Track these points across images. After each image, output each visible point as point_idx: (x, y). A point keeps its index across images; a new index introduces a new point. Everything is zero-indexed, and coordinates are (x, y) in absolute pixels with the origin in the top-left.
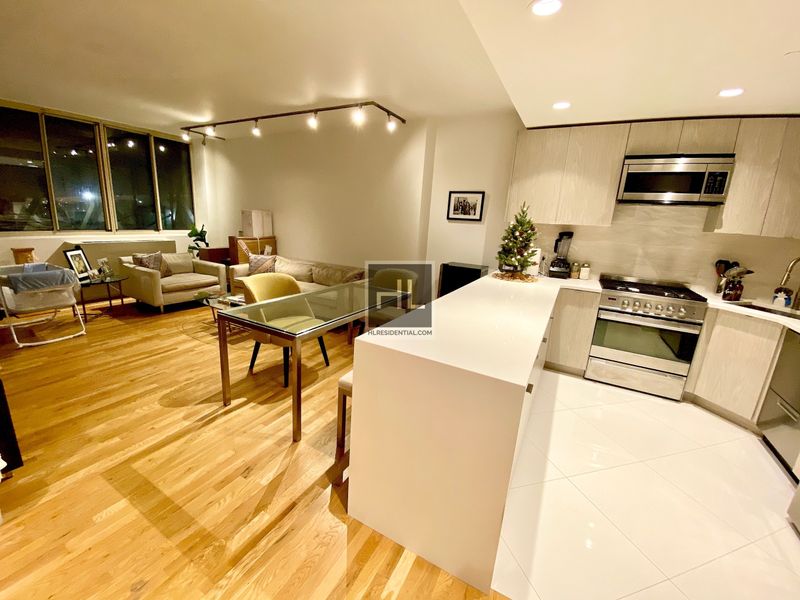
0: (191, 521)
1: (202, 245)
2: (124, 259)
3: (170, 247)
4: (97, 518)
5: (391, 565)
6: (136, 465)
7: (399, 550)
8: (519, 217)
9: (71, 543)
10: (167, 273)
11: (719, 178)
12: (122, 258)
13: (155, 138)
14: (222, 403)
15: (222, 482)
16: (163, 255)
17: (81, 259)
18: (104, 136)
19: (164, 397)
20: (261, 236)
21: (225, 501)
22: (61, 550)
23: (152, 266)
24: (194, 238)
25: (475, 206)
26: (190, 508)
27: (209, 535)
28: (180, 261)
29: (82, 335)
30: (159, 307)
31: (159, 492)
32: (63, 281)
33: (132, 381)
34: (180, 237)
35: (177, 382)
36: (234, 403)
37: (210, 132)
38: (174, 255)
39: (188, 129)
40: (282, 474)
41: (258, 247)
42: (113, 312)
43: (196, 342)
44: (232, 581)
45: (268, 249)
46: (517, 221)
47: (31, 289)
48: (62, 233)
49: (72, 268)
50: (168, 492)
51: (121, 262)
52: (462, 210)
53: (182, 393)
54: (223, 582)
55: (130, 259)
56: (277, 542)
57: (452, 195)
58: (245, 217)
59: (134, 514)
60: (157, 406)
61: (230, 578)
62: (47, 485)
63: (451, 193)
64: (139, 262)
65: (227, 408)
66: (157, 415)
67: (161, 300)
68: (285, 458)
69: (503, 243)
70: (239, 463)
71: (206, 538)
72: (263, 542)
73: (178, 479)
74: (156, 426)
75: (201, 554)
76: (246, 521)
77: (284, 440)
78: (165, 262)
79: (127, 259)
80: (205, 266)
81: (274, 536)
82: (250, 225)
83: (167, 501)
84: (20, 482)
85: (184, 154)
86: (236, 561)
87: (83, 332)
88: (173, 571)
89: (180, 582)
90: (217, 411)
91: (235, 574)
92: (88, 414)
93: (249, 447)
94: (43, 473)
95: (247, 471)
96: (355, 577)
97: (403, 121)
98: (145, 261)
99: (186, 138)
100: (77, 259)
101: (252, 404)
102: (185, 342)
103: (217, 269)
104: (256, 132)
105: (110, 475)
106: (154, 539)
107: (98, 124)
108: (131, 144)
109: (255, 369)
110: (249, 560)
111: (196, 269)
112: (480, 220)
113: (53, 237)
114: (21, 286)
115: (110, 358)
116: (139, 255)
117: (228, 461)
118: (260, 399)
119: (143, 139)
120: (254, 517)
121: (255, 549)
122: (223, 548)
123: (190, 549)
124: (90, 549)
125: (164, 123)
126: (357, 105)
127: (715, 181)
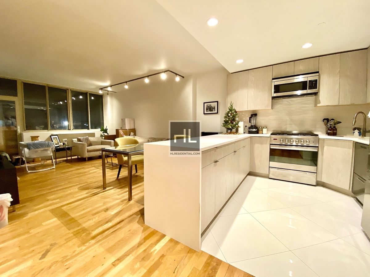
0: (80, 225)
1: (106, 134)
2: (74, 140)
3: (93, 135)
4: (44, 224)
5: (158, 241)
6: (63, 208)
7: (164, 236)
8: (230, 108)
9: (32, 231)
10: (90, 145)
11: (314, 82)
12: (73, 139)
13: (89, 93)
14: (103, 189)
15: (96, 213)
16: (89, 138)
17: (57, 139)
18: (70, 94)
19: (80, 187)
20: (129, 128)
21: (95, 219)
22: (28, 232)
23: (84, 141)
24: (103, 132)
25: (215, 107)
26: (80, 221)
27: (86, 229)
28: (95, 140)
29: (53, 169)
30: (86, 158)
31: (70, 216)
32: (48, 146)
33: (69, 182)
34: (98, 132)
35: (88, 182)
36: (107, 189)
37: (109, 89)
38: (94, 138)
39: (101, 89)
40: (121, 211)
41: (128, 133)
42: (67, 161)
43: (98, 170)
44: (91, 244)
45: (132, 134)
46: (229, 109)
47: (36, 149)
48: (51, 131)
49: (53, 142)
50: (73, 215)
51: (72, 141)
52: (210, 109)
53: (87, 186)
54: (87, 244)
55: (76, 140)
56: (113, 232)
57: (205, 104)
58: (123, 121)
59: (59, 222)
60: (77, 190)
61: (90, 243)
62: (28, 214)
63: (204, 103)
64: (79, 140)
65: (105, 190)
66: (76, 193)
67: (87, 155)
68: (123, 206)
69: (225, 119)
70: (105, 207)
71: (84, 230)
72: (107, 232)
73: (78, 212)
74: (74, 196)
75: (80, 235)
76: (102, 225)
77: (125, 200)
78: (90, 141)
79: (75, 140)
80: (106, 142)
81: (112, 230)
82: (125, 124)
83: (73, 219)
84: (18, 212)
85: (101, 100)
86: (93, 238)
87: (54, 167)
88: (68, 240)
89: (70, 244)
90: (100, 191)
91: (93, 241)
92: (49, 192)
93: (110, 202)
94: (27, 210)
95: (107, 210)
96: (141, 244)
97: (183, 77)
98: (81, 140)
99: (101, 92)
100: (55, 139)
101: (115, 189)
102: (93, 170)
103: (110, 142)
104: (126, 87)
105: (52, 211)
106: (64, 230)
107: (68, 89)
108: (81, 97)
109: (119, 178)
110: (99, 237)
111: (102, 143)
112: (217, 113)
113: (48, 132)
114: (31, 147)
115: (62, 175)
116: (79, 138)
117: (100, 207)
118: (119, 187)
119: (85, 94)
120: (105, 224)
121: (102, 234)
122: (90, 233)
123: (77, 234)
124: (38, 233)
125: (93, 87)
126: (163, 72)
127: (312, 84)
